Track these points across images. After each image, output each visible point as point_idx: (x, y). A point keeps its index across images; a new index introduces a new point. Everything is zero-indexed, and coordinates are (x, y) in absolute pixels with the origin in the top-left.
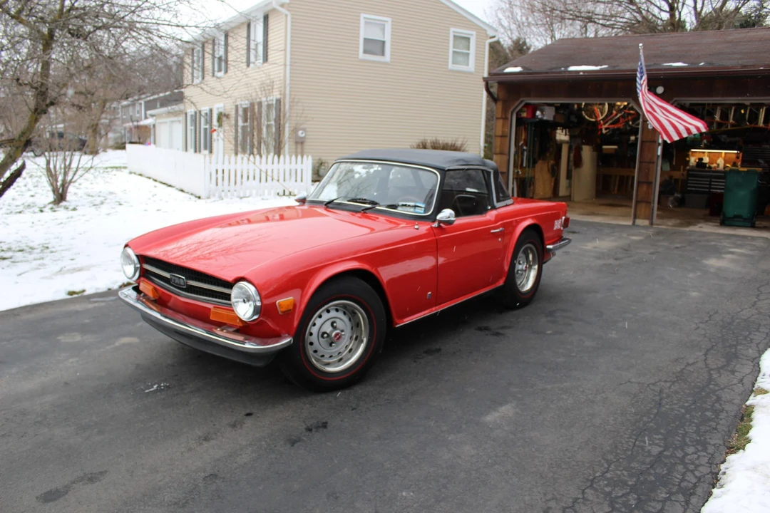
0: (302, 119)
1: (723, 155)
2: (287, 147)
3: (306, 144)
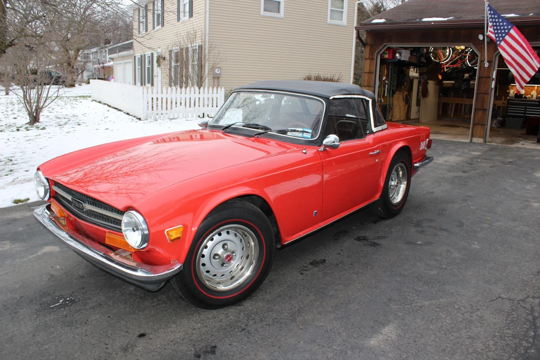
0: (217, 60)
1: (536, 88)
2: (207, 81)
3: (221, 79)
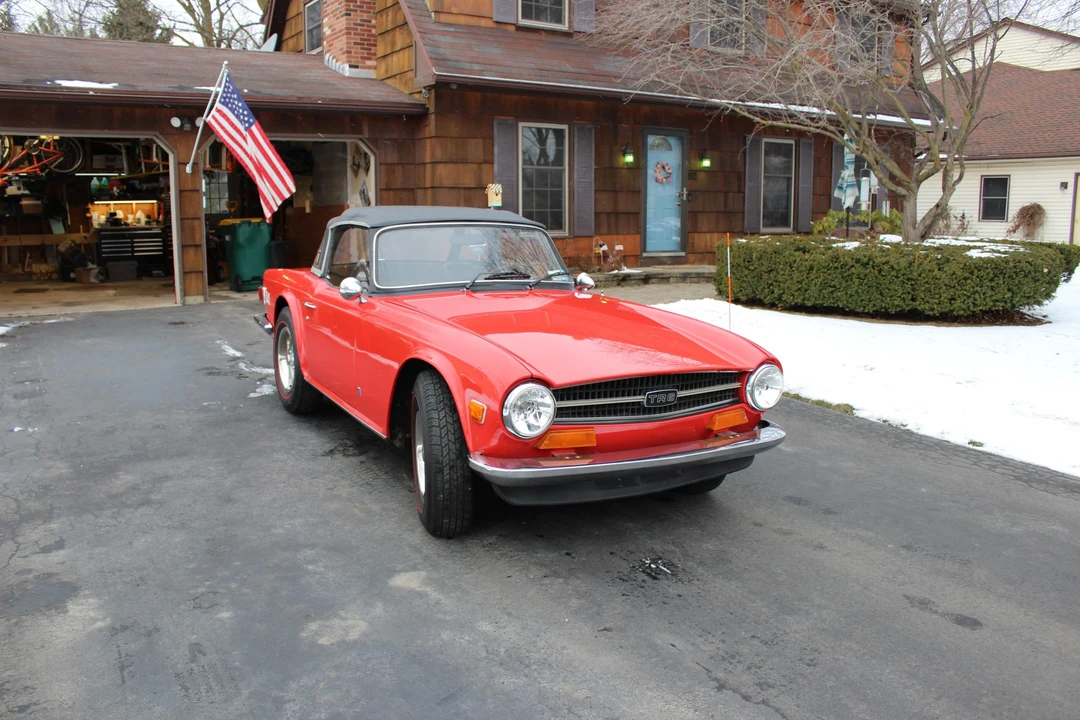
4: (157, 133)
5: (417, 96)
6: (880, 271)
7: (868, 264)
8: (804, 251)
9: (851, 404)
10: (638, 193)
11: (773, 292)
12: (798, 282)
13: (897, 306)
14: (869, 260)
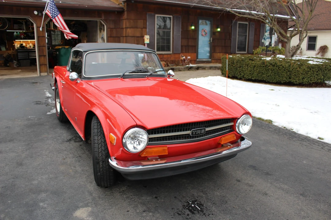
4: (29, 17)
5: (121, 5)
6: (279, 68)
7: (274, 65)
8: (252, 60)
9: (271, 120)
10: (196, 39)
11: (241, 74)
12: (250, 71)
13: (284, 80)
14: (275, 64)
